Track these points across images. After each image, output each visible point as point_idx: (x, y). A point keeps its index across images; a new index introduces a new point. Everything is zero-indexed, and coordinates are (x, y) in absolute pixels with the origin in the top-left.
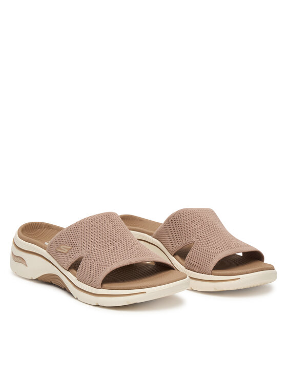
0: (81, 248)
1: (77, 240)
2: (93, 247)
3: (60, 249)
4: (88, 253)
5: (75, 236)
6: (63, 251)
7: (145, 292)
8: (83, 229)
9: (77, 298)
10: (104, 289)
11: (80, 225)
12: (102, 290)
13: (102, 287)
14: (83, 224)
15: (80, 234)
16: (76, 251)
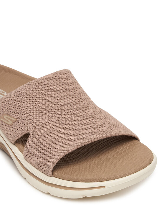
0: (27, 122)
1: (22, 111)
2: (41, 121)
3: (4, 118)
4: (35, 130)
5: (19, 105)
6: (7, 122)
7: (104, 187)
8: (28, 98)
9: (25, 178)
10: (55, 177)
11: (25, 92)
12: (53, 178)
13: (53, 174)
14: (28, 90)
15: (25, 103)
16: (21, 125)
